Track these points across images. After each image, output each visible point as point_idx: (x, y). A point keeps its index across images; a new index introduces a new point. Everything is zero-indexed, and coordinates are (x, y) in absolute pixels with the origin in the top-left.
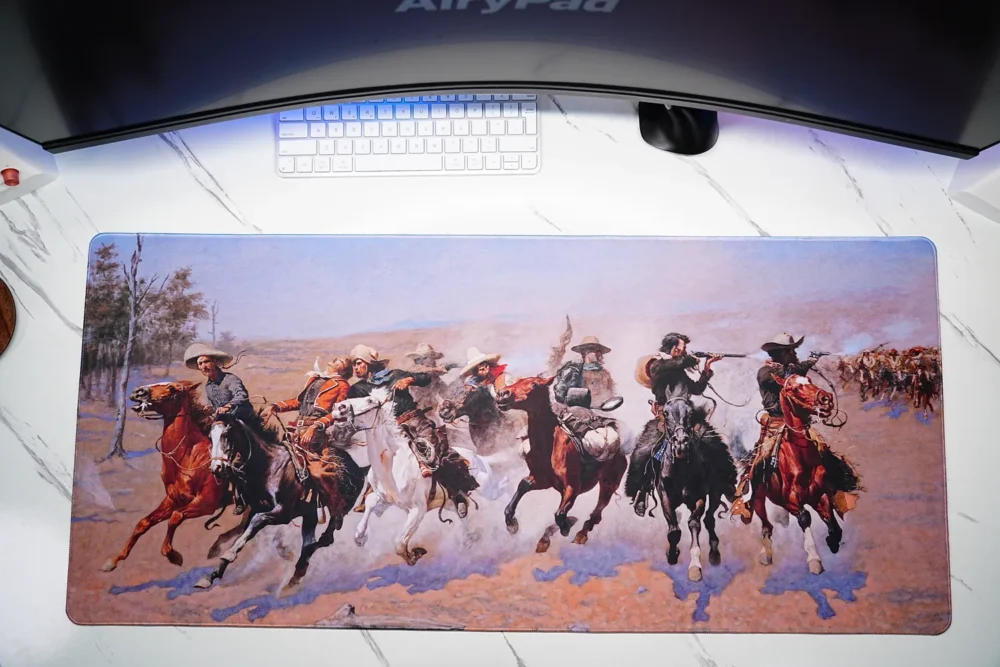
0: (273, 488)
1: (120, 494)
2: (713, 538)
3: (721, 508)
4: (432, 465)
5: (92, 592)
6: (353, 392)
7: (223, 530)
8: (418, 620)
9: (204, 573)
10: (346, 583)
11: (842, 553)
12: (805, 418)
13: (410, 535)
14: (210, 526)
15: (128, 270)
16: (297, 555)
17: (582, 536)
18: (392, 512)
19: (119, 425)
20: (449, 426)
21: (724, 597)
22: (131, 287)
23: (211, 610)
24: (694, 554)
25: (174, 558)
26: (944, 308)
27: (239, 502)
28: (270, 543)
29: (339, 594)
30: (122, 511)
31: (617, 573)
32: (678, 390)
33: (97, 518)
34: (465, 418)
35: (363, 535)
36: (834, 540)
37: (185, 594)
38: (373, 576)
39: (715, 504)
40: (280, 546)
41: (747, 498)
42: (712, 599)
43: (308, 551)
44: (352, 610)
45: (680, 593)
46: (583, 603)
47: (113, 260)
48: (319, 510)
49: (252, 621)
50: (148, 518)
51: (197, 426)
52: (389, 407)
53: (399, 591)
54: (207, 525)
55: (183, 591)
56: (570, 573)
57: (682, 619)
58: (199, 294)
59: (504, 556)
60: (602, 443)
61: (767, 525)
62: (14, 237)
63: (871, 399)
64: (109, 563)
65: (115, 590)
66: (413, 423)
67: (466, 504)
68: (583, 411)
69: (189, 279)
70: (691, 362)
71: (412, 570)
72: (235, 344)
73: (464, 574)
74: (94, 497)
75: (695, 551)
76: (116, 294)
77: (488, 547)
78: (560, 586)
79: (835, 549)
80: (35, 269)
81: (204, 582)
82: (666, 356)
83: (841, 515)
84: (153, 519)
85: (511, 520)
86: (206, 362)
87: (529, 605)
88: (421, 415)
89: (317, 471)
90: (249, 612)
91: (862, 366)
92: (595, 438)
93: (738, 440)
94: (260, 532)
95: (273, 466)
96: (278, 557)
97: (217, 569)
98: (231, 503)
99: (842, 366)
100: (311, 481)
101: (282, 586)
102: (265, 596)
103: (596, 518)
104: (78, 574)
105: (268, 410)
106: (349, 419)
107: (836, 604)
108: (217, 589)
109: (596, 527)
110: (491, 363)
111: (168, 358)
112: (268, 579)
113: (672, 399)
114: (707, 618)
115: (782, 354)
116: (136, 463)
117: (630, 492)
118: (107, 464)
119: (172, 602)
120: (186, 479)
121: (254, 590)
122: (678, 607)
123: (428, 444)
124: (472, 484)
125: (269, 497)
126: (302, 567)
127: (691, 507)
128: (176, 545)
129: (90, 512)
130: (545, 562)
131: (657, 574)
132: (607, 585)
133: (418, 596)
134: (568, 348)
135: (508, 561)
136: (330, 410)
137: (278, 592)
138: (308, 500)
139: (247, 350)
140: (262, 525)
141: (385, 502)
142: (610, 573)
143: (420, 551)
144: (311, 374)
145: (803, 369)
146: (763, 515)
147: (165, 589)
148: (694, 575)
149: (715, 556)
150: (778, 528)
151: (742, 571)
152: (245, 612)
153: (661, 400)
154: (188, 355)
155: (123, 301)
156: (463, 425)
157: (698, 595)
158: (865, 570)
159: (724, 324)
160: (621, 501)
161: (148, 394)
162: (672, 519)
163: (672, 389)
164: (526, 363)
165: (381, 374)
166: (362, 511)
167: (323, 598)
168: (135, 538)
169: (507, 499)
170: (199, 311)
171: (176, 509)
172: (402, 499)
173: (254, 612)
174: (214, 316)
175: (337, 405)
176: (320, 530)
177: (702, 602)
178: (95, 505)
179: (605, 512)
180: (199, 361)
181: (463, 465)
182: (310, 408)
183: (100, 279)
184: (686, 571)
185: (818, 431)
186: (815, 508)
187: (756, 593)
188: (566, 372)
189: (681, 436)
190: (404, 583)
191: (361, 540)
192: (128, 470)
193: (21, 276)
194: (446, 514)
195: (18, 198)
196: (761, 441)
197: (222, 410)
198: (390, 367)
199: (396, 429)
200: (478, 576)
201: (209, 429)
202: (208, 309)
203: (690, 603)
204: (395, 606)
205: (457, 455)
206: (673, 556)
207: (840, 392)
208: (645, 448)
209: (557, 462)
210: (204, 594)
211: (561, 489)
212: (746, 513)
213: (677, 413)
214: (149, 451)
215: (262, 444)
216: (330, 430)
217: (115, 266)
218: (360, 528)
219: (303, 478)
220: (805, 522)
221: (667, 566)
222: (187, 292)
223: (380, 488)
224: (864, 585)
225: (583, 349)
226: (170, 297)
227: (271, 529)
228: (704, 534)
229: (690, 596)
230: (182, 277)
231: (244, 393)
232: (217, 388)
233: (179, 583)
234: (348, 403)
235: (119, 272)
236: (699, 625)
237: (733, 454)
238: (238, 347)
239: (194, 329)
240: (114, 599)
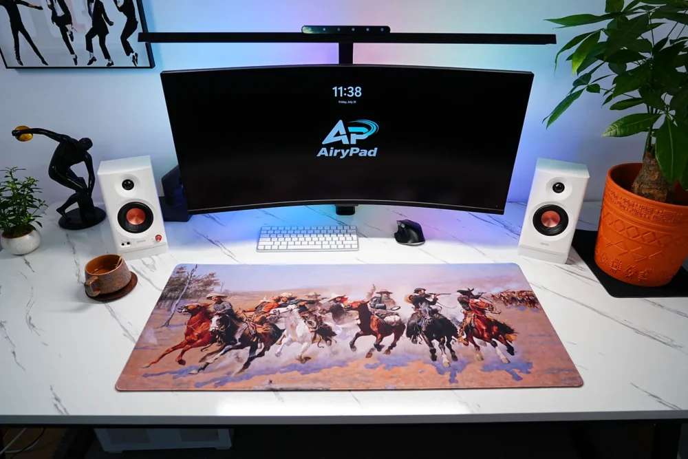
0: (238, 337)
1: (162, 339)
2: (452, 351)
3: (453, 340)
4: (315, 328)
5: (133, 376)
6: (280, 306)
8: (306, 385)
9: (195, 368)
10: (270, 371)
11: (516, 356)
12: (483, 311)
13: (303, 352)
14: (203, 350)
15: (190, 273)
16: (246, 360)
17: (388, 351)
18: (294, 345)
19: (170, 317)
20: (322, 316)
21: (463, 373)
22: (189, 277)
23: (196, 383)
24: (444, 357)
25: (181, 362)
26: (529, 281)
27: (219, 342)
28: (233, 356)
29: (264, 376)
30: (161, 345)
31: (407, 365)
32: (424, 304)
33: (147, 348)
34: (331, 313)
35: (280, 353)
36: (511, 350)
38: (283, 368)
39: (450, 339)
40: (237, 357)
41: (465, 336)
42: (458, 374)
43: (250, 359)
44: (271, 382)
45: (441, 372)
46: (391, 377)
47: (184, 271)
48: (259, 345)
49: (216, 387)
50: (173, 348)
51: (206, 317)
52: (296, 311)
53: (295, 374)
54: (201, 350)
55: (182, 375)
56: (383, 365)
57: (444, 383)
58: (218, 279)
59: (350, 359)
60: (393, 320)
61: (476, 345)
62: (144, 266)
63: (509, 305)
64: (147, 365)
65: (146, 375)
66: (307, 315)
67: (331, 341)
68: (383, 311)
69: (215, 275)
70: (429, 296)
71: (303, 365)
73: (330, 366)
74: (148, 340)
75: (444, 356)
76: (182, 279)
77: (342, 356)
78: (379, 371)
79: (513, 354)
80: (148, 273)
81: (194, 371)
82: (417, 294)
83: (511, 342)
84: (175, 348)
85: (352, 345)
86: (216, 298)
87: (363, 378)
88: (310, 313)
89: (260, 331)
90: (216, 383)
91: (501, 296)
92: (389, 319)
93: (454, 319)
94: (228, 352)
95: (239, 330)
96: (235, 361)
97: (203, 366)
98: (216, 342)
99: (493, 296)
100: (257, 334)
101: (235, 373)
102: (226, 377)
103: (394, 345)
104: (129, 370)
105: (241, 311)
106: (277, 314)
107: (521, 375)
108: (201, 374)
109: (394, 348)
110: (342, 298)
111: (199, 297)
112: (229, 370)
113: (422, 307)
114: (457, 382)
116: (173, 329)
117: (408, 335)
118: (159, 330)
119: (175, 380)
120: (196, 334)
121: (220, 375)
122: (441, 378)
123: (313, 321)
124: (334, 334)
125: (236, 340)
126: (247, 365)
127: (439, 340)
128: (184, 358)
129: (144, 346)
130: (371, 361)
131: (427, 365)
132: (403, 369)
133: (306, 375)
134: (375, 293)
135: (352, 361)
136: (269, 311)
137: (233, 375)
138: (254, 340)
139: (235, 294)
140: (230, 349)
141: (292, 341)
142: (403, 365)
143: (307, 358)
144: (262, 301)
145: (477, 297)
146: (474, 343)
147: (172, 375)
148: (446, 365)
149: (454, 358)
150: (482, 347)
151: (470, 363)
152: (214, 383)
153: (417, 307)
154: (208, 296)
155: (185, 281)
156: (330, 315)
157: (450, 373)
158: (530, 361)
159: (440, 285)
160: (404, 340)
161: (187, 307)
162: (431, 345)
163: (421, 304)
164: (354, 297)
165: (293, 301)
166: (280, 344)
167: (256, 377)
168: (164, 355)
169: (351, 339)
170: (216, 284)
171: (189, 343)
172: (301, 340)
173: (219, 383)
174: (223, 285)
175: (273, 310)
176: (258, 351)
177: (453, 375)
178: (148, 343)
179: (398, 343)
180: (212, 297)
181: (330, 328)
182: (260, 311)
183: (177, 275)
184: (441, 363)
185: (489, 314)
186: (497, 340)
187: (479, 371)
188: (375, 299)
189: (429, 317)
190: (299, 371)
191: (278, 355)
192: (169, 331)
193: (142, 276)
194: (320, 345)
195: (150, 257)
196: (465, 319)
197: (219, 312)
198: (297, 299)
199: (298, 316)
200: (336, 367)
201: (212, 318)
202: (221, 284)
203: (447, 376)
204: (294, 380)
205: (327, 325)
206: (434, 358)
207: (495, 303)
208: (413, 321)
209: (373, 326)
210: (193, 376)
212: (466, 342)
213: (425, 311)
214: (182, 325)
215: (235, 322)
216: (268, 318)
218: (279, 350)
219: (253, 333)
220: (495, 345)
221: (432, 362)
222: (212, 279)
223: (290, 336)
224: (532, 367)
225: (381, 293)
226: (205, 280)
227: (234, 351)
228: (447, 350)
229: (446, 373)
230: (212, 275)
231: (230, 307)
232: (219, 305)
233: (181, 372)
234: (277, 309)
235: (186, 274)
236: (454, 385)
237: (454, 323)
240: (145, 380)
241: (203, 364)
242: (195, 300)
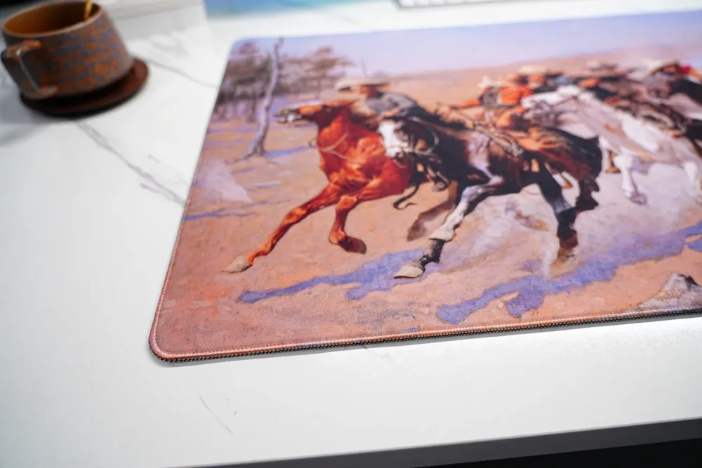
1: (260, 187)
5: (206, 303)
6: (538, 92)
7: (425, 208)
9: (407, 259)
14: (402, 205)
15: (271, 51)
16: (553, 223)
19: (260, 134)
22: (273, 58)
23: (434, 309)
25: (350, 245)
27: (437, 180)
28: (503, 214)
29: (651, 263)
30: (263, 202)
33: (222, 213)
35: (638, 195)
37: (380, 289)
38: (690, 235)
40: (521, 216)
43: (566, 220)
44: (690, 281)
50: (303, 207)
54: (396, 205)
55: (375, 285)
64: (241, 261)
65: (248, 297)
66: (625, 103)
69: (333, 51)
72: (390, 76)
74: (221, 194)
76: (258, 62)
81: (409, 270)
84: (310, 208)
86: (361, 88)
88: (629, 100)
89: (532, 145)
90: (507, 303)
94: (481, 205)
95: (471, 147)
96: (524, 229)
97: (429, 252)
98: (426, 180)
100: (530, 154)
101: (546, 263)
102: (525, 278)
104: (183, 282)
105: (445, 109)
106: (546, 108)
108: (434, 274)
110: (674, 66)
111: (318, 89)
112: (521, 255)
116: (283, 160)
118: (243, 164)
119: (358, 303)
120: (355, 167)
121: (502, 272)
125: (480, 172)
128: (352, 231)
129: (210, 208)
136: (519, 104)
137: (545, 269)
138: (536, 169)
139: (405, 78)
140: (481, 198)
141: (643, 162)
144: (483, 86)
147: (339, 287)
152: (500, 304)
154: (340, 86)
155: (266, 64)
161: (297, 111)
165: (561, 80)
166: (619, 172)
167: (626, 270)
168: (283, 230)
170: (346, 64)
171: (345, 193)
173: (515, 302)
174: (363, 64)
175: (525, 100)
176: (571, 196)
178: (222, 201)
182: (496, 105)
183: (243, 57)
191: (638, 200)
192: (272, 167)
197: (389, 114)
198: (568, 75)
199: (607, 109)
214: (301, 149)
215: (448, 132)
217: (257, 51)
218: (629, 188)
222: (331, 56)
223: (627, 151)
226: (315, 59)
230: (326, 50)
231: (411, 102)
232: (378, 101)
233: (367, 277)
234: (537, 99)
235: (263, 54)
238: (395, 77)
239: (343, 72)
240: (244, 309)
241: (423, 246)
242: (312, 95)
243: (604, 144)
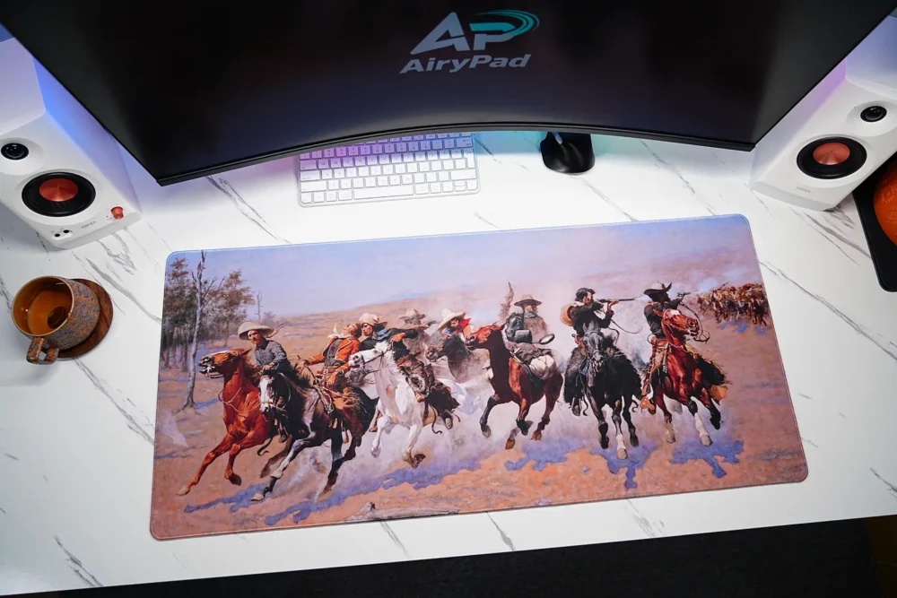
0: (308, 420)
1: (192, 435)
2: (631, 426)
3: (633, 405)
4: (424, 393)
5: (171, 513)
6: (363, 347)
7: (271, 455)
8: (424, 509)
10: (368, 486)
11: (723, 429)
12: (681, 337)
13: (412, 445)
14: (261, 453)
15: (195, 275)
16: (329, 468)
17: (538, 434)
18: (397, 430)
19: (190, 384)
20: (433, 364)
21: (646, 469)
22: (198, 287)
23: (264, 518)
24: (619, 440)
25: (235, 479)
26: (760, 257)
27: (282, 433)
28: (308, 461)
29: (362, 495)
30: (194, 447)
31: (566, 459)
32: (591, 326)
33: (175, 455)
34: (445, 357)
35: (377, 449)
36: (716, 419)
37: (244, 507)
38: (387, 479)
39: (629, 402)
40: (316, 463)
41: (650, 396)
42: (638, 472)
43: (336, 465)
44: (373, 506)
45: (613, 469)
46: (544, 484)
47: (184, 270)
48: (343, 434)
50: (213, 452)
51: (249, 380)
52: (389, 355)
53: (407, 488)
54: (259, 452)
55: (242, 505)
56: (532, 462)
57: (618, 489)
58: (248, 288)
59: (483, 455)
60: (543, 367)
61: (667, 413)
62: (111, 260)
63: (723, 321)
64: (184, 489)
65: (189, 509)
66: (408, 364)
67: (451, 417)
68: (528, 345)
69: (240, 278)
70: (598, 307)
71: (416, 471)
72: (275, 320)
73: (455, 470)
74: (172, 440)
75: (620, 437)
76: (187, 292)
77: (470, 448)
78: (526, 473)
79: (717, 427)
80: (125, 280)
81: (258, 496)
82: (580, 304)
83: (717, 402)
84: (217, 452)
85: (485, 427)
86: (254, 334)
87: (504, 489)
88: (413, 358)
89: (340, 404)
90: (294, 516)
91: (713, 299)
92: (539, 364)
93: (637, 357)
95: (307, 404)
96: (315, 472)
97: (268, 485)
98: (277, 434)
99: (700, 301)
100: (336, 413)
101: (318, 493)
102: (307, 502)
103: (545, 420)
104: (160, 500)
105: (301, 364)
106: (361, 365)
107: (726, 466)
108: (269, 500)
109: (546, 427)
110: (460, 319)
111: (226, 333)
112: (307, 489)
113: (588, 333)
114: (635, 486)
115: (658, 296)
116: (204, 411)
117: (568, 399)
118: (181, 413)
119: (234, 514)
120: (242, 419)
121: (297, 498)
122: (614, 480)
123: (420, 378)
124: (455, 404)
125: (306, 427)
126: (333, 477)
127: (612, 406)
128: (236, 470)
129: (168, 451)
130: (513, 455)
131: (597, 457)
132: (560, 468)
133: (422, 490)
134: (512, 304)
135: (486, 458)
136: (347, 360)
137: (316, 497)
138: (335, 426)
139: (284, 323)
140: (301, 448)
141: (392, 423)
142: (561, 459)
143: (420, 457)
144: (331, 336)
145: (674, 305)
146: (663, 407)
147: (228, 505)
148: (621, 455)
149: (634, 440)
150: (675, 415)
151: (655, 448)
152: (291, 516)
153: (581, 334)
154: (241, 330)
155: (192, 296)
156: (443, 362)
157: (626, 469)
158: (741, 440)
159: (616, 279)
160: (562, 407)
161: (212, 360)
162: (600, 416)
163: (587, 326)
164: (483, 316)
165: (382, 332)
166: (375, 431)
167: (350, 499)
168: (204, 468)
169: (481, 413)
170: (248, 300)
171: (235, 442)
172: (404, 420)
173: (298, 515)
174: (259, 302)
175: (352, 356)
177: (630, 475)
178: (173, 445)
179: (552, 415)
180: (249, 334)
181: (447, 391)
182: (332, 361)
183: (175, 282)
184: (616, 452)
185: (691, 345)
186: (699, 399)
187: (668, 464)
188: (513, 320)
189: (598, 357)
190: (410, 482)
191: (376, 452)
192: (198, 417)
193: (115, 285)
194: (439, 427)
195: (113, 234)
196: (654, 356)
197: (267, 367)
198: (387, 327)
199: (396, 369)
200: (465, 471)
201: (259, 381)
202: (255, 298)
203: (622, 476)
204: (406, 500)
205: (442, 384)
206: (605, 443)
207: (702, 317)
208: (574, 367)
209: (514, 383)
210: (259, 505)
211: (518, 401)
212: (652, 407)
213: (593, 342)
214: (214, 401)
215: (298, 389)
216: (348, 374)
217: (186, 273)
218: (375, 445)
219: (330, 411)
220: (694, 410)
221: (601, 450)
222: (238, 287)
223: (388, 413)
224: (743, 450)
225: (522, 304)
226: (226, 291)
227: (308, 451)
228: (624, 424)
229: (621, 470)
230: (235, 277)
231: (283, 354)
232: (263, 351)
233: (238, 499)
234: (359, 354)
235: (189, 277)
236: (631, 491)
237: (636, 366)
238: (278, 322)
239: (244, 312)
240: (188, 516)
241: (267, 480)
242: (222, 343)
243: (379, 406)
